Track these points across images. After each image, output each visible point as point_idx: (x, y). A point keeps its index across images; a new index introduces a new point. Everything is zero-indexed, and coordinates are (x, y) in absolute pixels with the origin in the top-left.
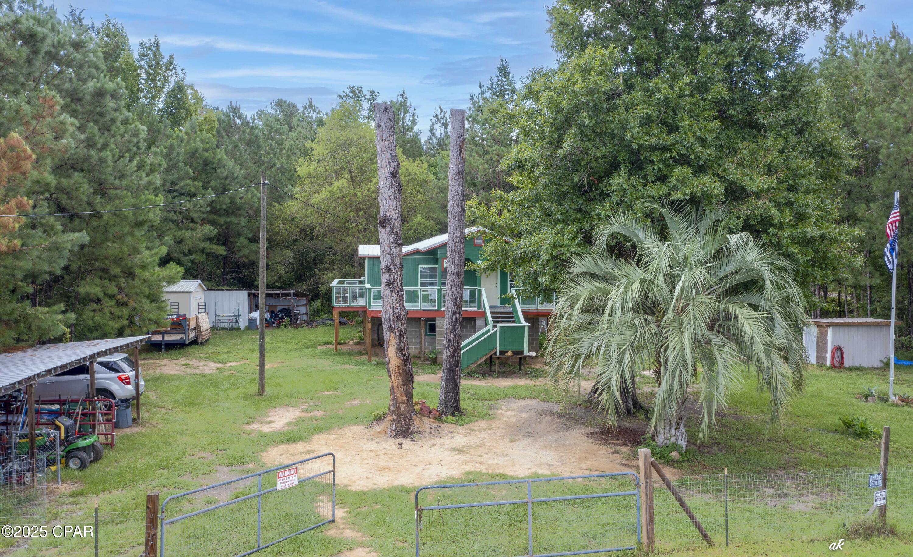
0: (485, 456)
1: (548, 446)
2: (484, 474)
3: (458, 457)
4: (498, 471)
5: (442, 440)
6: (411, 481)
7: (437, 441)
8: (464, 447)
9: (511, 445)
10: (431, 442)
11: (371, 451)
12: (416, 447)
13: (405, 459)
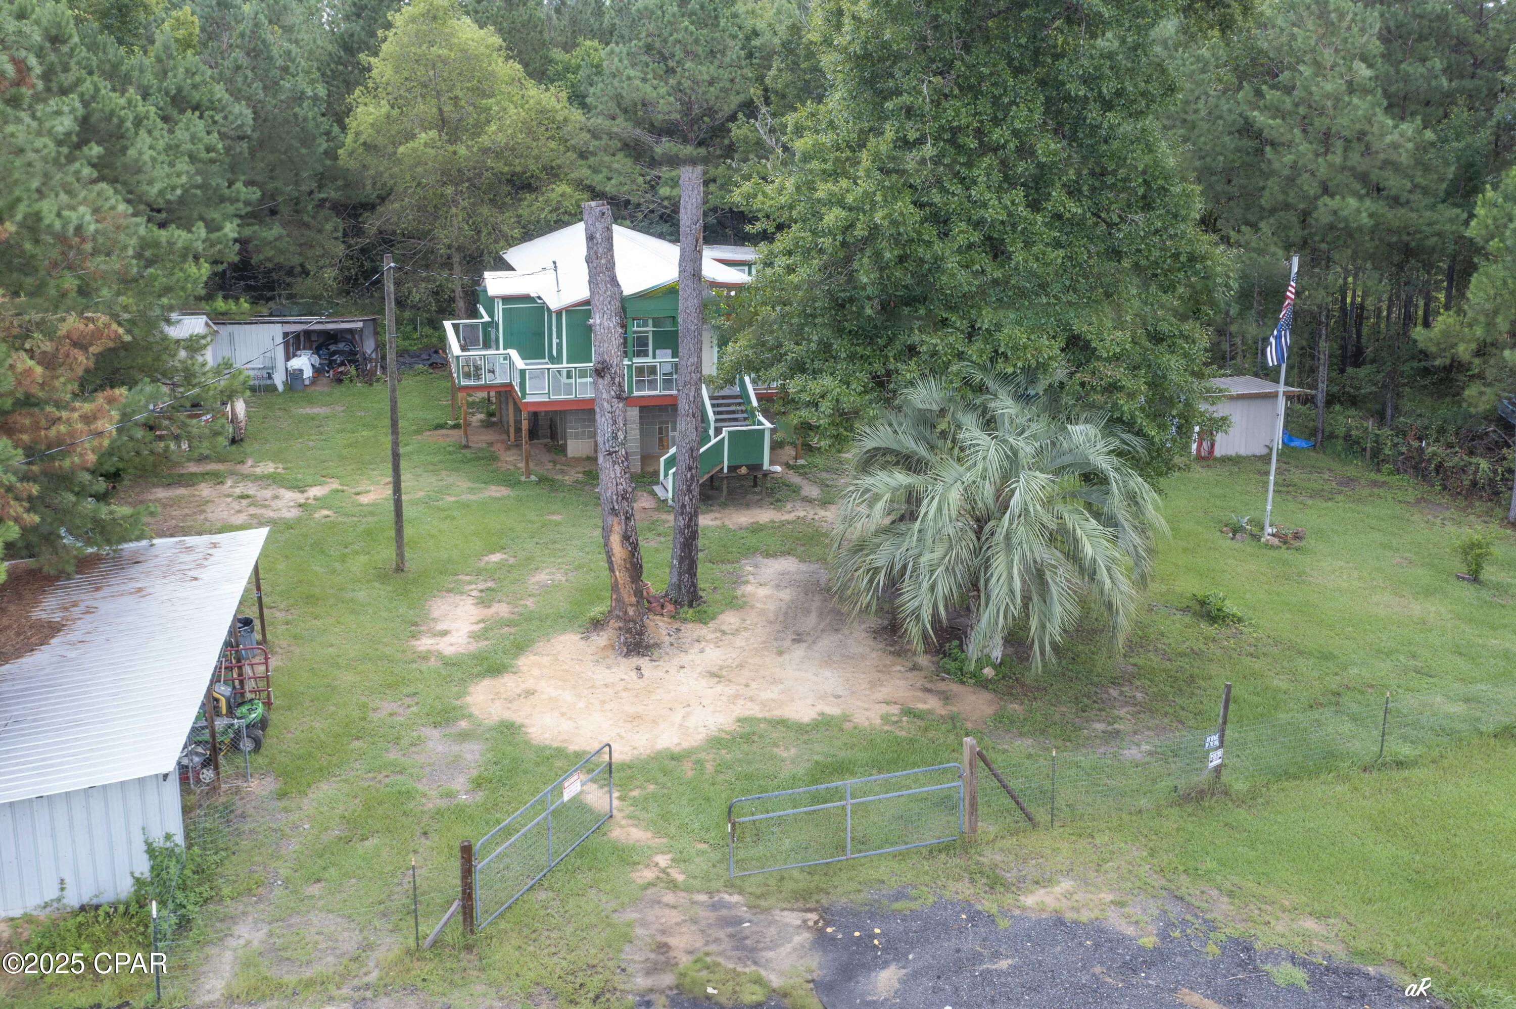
0: (754, 685)
1: (828, 661)
2: (759, 720)
3: (719, 688)
4: (777, 713)
5: (690, 657)
6: (676, 740)
7: (684, 659)
8: (721, 668)
9: (780, 659)
10: (676, 662)
11: (606, 686)
12: (661, 674)
13: (653, 697)
